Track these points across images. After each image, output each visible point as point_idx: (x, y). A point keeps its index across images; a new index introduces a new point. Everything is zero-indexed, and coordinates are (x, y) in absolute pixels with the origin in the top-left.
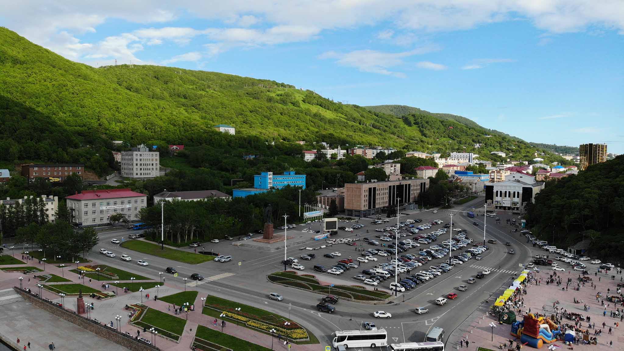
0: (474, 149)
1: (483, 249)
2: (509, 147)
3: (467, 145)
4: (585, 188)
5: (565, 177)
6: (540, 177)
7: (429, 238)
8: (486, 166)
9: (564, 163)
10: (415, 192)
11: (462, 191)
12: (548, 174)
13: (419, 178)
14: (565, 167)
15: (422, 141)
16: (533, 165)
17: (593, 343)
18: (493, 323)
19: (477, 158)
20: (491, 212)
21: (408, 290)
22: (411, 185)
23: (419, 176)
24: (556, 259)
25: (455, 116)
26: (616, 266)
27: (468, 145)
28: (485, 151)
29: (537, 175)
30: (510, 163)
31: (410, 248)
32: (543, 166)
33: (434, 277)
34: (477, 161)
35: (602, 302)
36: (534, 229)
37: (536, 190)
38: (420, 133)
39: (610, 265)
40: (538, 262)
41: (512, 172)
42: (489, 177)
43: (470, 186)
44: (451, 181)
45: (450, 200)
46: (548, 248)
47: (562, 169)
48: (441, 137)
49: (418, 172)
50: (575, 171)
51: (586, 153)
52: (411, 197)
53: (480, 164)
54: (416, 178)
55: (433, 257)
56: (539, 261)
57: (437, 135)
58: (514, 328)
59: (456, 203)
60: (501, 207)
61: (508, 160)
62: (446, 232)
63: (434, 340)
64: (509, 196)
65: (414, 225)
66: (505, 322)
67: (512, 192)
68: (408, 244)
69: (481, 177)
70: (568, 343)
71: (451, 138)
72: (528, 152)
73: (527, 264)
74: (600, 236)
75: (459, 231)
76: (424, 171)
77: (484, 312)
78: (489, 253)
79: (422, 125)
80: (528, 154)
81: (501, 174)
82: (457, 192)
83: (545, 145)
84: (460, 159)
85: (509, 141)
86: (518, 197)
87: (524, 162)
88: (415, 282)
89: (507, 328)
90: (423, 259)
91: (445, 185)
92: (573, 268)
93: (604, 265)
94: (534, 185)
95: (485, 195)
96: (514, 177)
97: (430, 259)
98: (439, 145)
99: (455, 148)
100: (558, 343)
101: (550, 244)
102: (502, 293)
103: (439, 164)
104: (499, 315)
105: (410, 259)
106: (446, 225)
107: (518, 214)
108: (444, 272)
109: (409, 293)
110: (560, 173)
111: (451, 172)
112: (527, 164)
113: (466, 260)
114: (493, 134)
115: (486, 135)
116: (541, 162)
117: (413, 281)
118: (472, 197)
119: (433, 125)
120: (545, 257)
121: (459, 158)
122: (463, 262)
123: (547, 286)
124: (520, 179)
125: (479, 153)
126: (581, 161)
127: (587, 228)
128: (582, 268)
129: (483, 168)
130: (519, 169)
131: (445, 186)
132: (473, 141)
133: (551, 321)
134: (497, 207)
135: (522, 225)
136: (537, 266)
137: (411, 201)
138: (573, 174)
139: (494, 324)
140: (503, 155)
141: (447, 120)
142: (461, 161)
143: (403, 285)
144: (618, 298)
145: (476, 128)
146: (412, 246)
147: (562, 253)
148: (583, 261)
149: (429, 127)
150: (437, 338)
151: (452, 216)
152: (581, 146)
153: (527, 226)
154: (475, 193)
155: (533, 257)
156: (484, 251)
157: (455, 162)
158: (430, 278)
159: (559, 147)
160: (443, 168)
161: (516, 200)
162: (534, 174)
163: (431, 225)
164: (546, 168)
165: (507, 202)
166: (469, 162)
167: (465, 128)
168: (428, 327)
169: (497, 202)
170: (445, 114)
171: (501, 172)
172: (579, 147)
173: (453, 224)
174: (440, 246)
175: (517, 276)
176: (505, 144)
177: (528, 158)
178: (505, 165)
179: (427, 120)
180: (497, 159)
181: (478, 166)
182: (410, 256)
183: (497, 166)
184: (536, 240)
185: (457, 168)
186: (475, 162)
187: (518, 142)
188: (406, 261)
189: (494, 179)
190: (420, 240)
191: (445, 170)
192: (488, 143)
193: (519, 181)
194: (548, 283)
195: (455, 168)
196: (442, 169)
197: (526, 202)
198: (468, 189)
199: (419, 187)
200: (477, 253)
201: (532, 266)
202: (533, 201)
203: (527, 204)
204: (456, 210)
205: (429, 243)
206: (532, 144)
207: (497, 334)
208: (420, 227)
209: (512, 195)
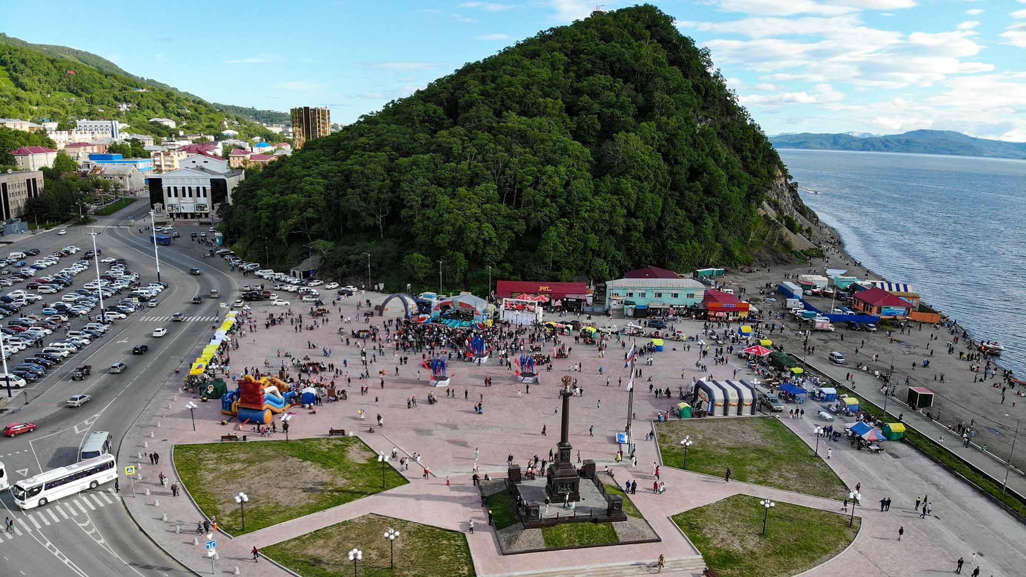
0: (118, 114)
1: (159, 288)
2: (179, 110)
3: (104, 106)
4: (305, 176)
5: (274, 161)
6: (236, 162)
7: (57, 281)
8: (144, 143)
9: (269, 138)
10: (18, 198)
11: (106, 190)
12: (248, 156)
13: (21, 171)
14: (273, 145)
15: (18, 98)
16: (223, 142)
17: (341, 398)
18: (191, 403)
19: (125, 130)
20: (164, 224)
21: (32, 381)
22: (8, 184)
23: (20, 166)
24: (276, 288)
25: (77, 52)
26: (360, 288)
27: (107, 105)
28: (140, 118)
29: (231, 159)
30: (184, 138)
31: (23, 305)
32: (238, 143)
33: (78, 348)
34: (126, 135)
35: (347, 340)
36: (236, 245)
37: (232, 183)
38: (11, 83)
39: (351, 288)
40: (249, 297)
41: (190, 154)
42: (153, 163)
43: (121, 182)
44: (84, 174)
45: (88, 209)
46: (261, 274)
47: (268, 149)
48: (55, 90)
49: (19, 159)
50: (287, 150)
51: (301, 121)
52: (11, 208)
53: (134, 141)
54: (15, 170)
55: (71, 315)
56: (250, 295)
57: (46, 86)
58: (226, 403)
59: (100, 214)
60: (178, 215)
61: (181, 133)
62: (88, 266)
63: (97, 454)
64: (191, 195)
65: (24, 261)
66: (211, 396)
67: (194, 188)
68: (19, 298)
69: (137, 164)
70: (307, 406)
71: (73, 93)
72: (213, 120)
73: (233, 302)
74: (333, 248)
75: (112, 263)
76: (30, 156)
77: (175, 389)
78: (170, 293)
79: (14, 67)
80: (212, 123)
81: (172, 157)
82: (99, 192)
83: (238, 108)
84: (96, 132)
85: (178, 100)
86: (205, 196)
87: (208, 137)
88: (44, 364)
89: (215, 405)
90: (52, 322)
91: (74, 181)
92: (301, 298)
93: (343, 288)
94: (228, 175)
95: (148, 195)
96: (194, 162)
97: (65, 319)
98: (52, 105)
99: (84, 111)
100: (293, 410)
101: (263, 267)
102: (199, 353)
103: (57, 142)
104: (200, 388)
105: (28, 326)
106: (86, 254)
107: (209, 224)
108: (94, 337)
109: (35, 386)
110: (266, 154)
111: (82, 156)
112: (213, 140)
113: (132, 310)
114: (150, 87)
115: (137, 87)
116: (235, 137)
117: (40, 364)
118: (126, 200)
119: (37, 68)
120: (259, 288)
121: (94, 129)
122: (127, 314)
123: (267, 331)
124: (205, 166)
125: (129, 121)
126: (294, 135)
127: (314, 238)
128: (314, 296)
129: (138, 148)
130: (200, 148)
131: (75, 183)
132: (116, 98)
133: (279, 381)
134: (171, 215)
135: (218, 241)
136: (248, 303)
137: (13, 216)
138: (285, 156)
139: (193, 405)
140: (172, 124)
141: (61, 57)
142: (98, 136)
143: (20, 376)
144: (367, 331)
145: (118, 75)
146: (27, 300)
147: (283, 279)
148: (315, 287)
149: (28, 71)
150: (100, 450)
151: (94, 236)
152: (292, 110)
153: (225, 242)
154: (131, 193)
155: (240, 291)
156: (160, 291)
157: (87, 138)
158: (71, 353)
159: (260, 112)
160: (67, 149)
161: (202, 200)
162: (226, 156)
163: (58, 258)
164: (243, 146)
165: (188, 205)
166: (113, 136)
167: (98, 75)
168: (81, 436)
169: (172, 206)
170: (57, 48)
171: (172, 154)
172: (289, 113)
173: (99, 251)
174: (81, 292)
175: (219, 323)
176: (172, 106)
177: (213, 131)
178: (177, 143)
179: (24, 56)
180: (161, 131)
181: (129, 143)
182: (27, 321)
183: (163, 143)
184: (242, 262)
185: (93, 149)
186: (125, 137)
187: (193, 101)
188: (20, 330)
189: (160, 166)
190: (40, 288)
191: (71, 153)
192: (143, 103)
193: (202, 169)
194: (267, 326)
195: (89, 149)
196: (64, 150)
197: (219, 204)
198: (117, 186)
199: (25, 188)
200: (149, 296)
201: (240, 305)
202: (230, 200)
203: (221, 207)
204: (102, 225)
205: (58, 291)
206: (217, 106)
207: (200, 418)
208: (37, 263)
209: (194, 193)
